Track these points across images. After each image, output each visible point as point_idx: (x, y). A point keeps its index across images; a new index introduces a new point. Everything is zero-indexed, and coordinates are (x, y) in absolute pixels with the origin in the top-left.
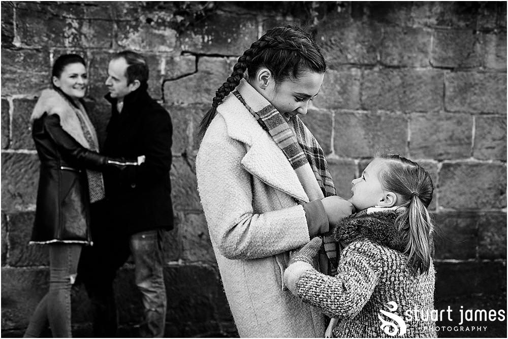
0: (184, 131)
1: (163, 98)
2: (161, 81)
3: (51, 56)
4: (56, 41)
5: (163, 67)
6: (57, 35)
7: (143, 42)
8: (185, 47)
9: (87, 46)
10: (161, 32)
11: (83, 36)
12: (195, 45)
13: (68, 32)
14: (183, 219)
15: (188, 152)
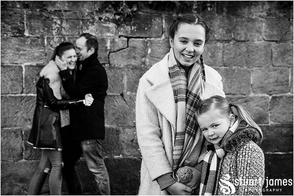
0: (122, 81)
1: (109, 63)
2: (108, 53)
3: (46, 40)
4: (48, 32)
5: (108, 45)
6: (49, 28)
7: (97, 31)
8: (121, 33)
9: (65, 34)
10: (107, 25)
11: (63, 29)
12: (127, 32)
13: (54, 26)
14: (122, 131)
15: (124, 93)
